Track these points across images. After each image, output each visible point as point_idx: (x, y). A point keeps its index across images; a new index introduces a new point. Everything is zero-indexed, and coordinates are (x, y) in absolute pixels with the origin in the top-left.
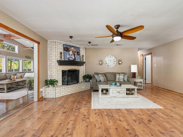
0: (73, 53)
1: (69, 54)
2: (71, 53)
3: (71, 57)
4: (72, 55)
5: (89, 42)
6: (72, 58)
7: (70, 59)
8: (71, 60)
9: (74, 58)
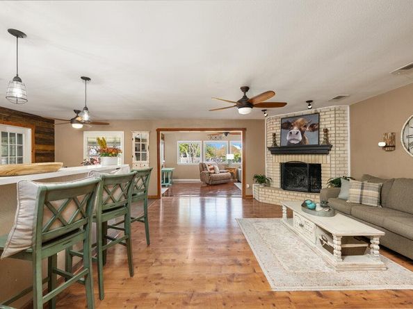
0: (300, 129)
1: (291, 133)
2: (295, 129)
3: (294, 139)
4: (297, 133)
5: (307, 102)
6: (297, 140)
7: (292, 142)
8: (293, 144)
9: (300, 138)
